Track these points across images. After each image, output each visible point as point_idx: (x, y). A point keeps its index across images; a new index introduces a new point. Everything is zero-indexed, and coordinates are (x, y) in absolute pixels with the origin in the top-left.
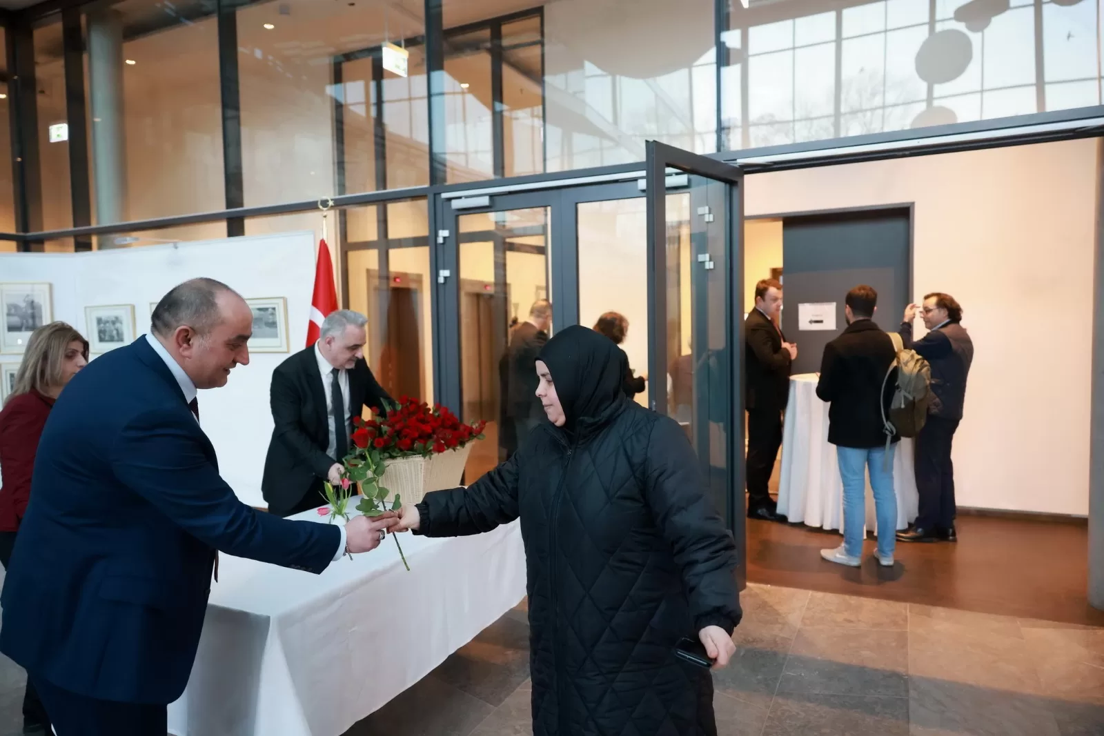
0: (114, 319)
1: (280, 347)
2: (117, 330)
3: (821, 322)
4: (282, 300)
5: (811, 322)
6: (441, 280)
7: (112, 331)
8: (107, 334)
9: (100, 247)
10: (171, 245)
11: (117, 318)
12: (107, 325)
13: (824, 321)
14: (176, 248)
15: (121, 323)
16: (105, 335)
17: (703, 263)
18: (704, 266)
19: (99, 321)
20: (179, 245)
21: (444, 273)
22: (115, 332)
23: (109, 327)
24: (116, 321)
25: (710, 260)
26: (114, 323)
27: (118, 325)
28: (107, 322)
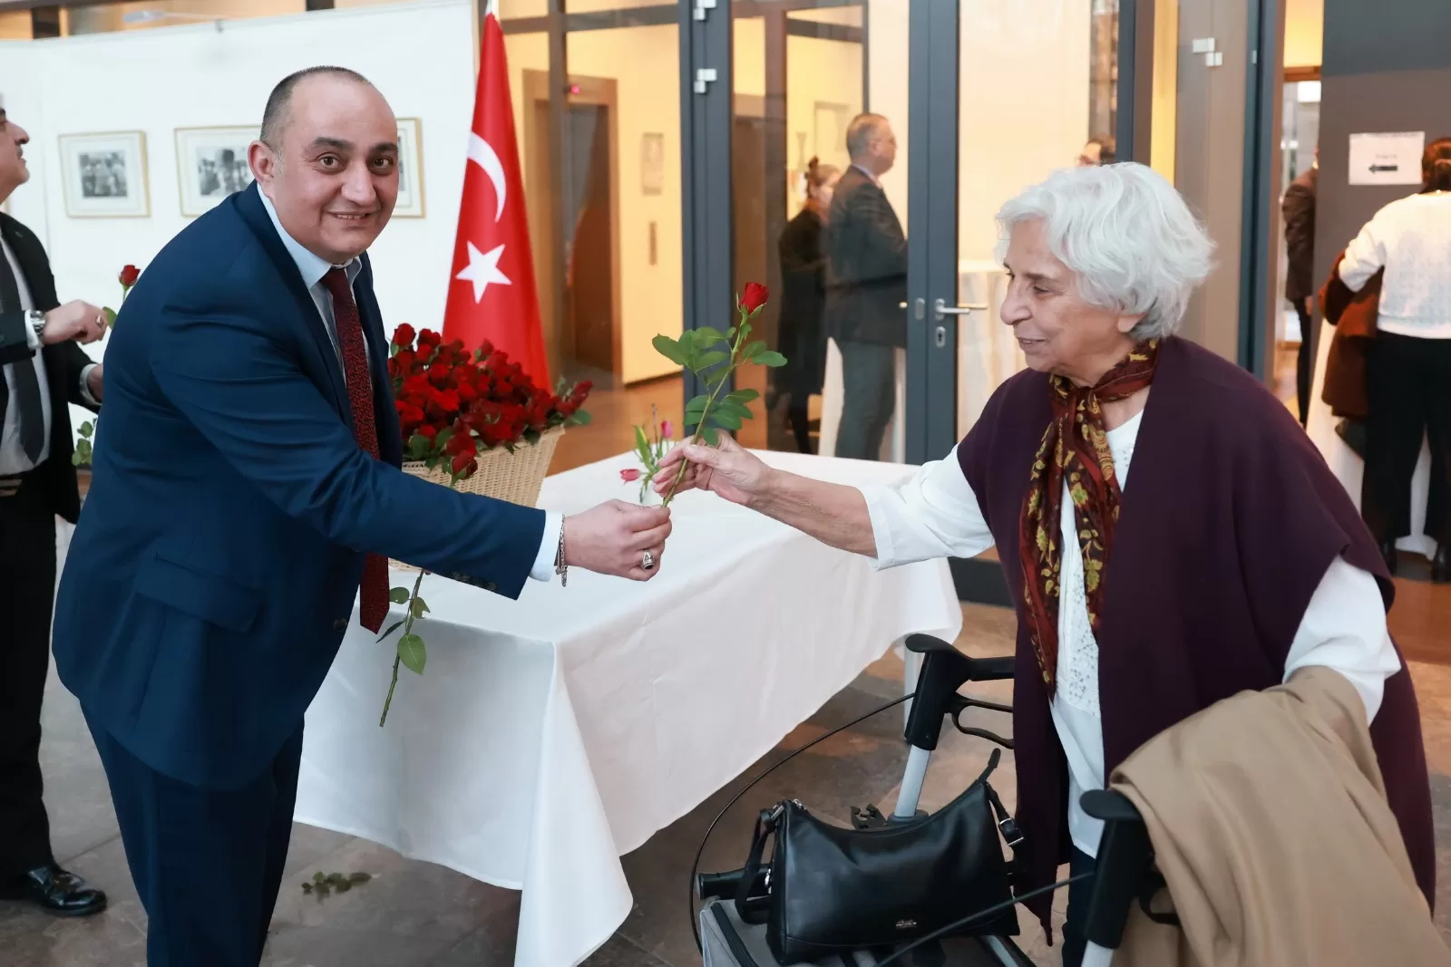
0: (109, 156)
1: (410, 206)
2: (116, 176)
3: (1394, 168)
4: (412, 124)
5: (1373, 169)
6: (700, 88)
7: (106, 178)
8: (99, 183)
9: (73, 31)
10: (212, 25)
11: (115, 156)
12: (98, 166)
13: (1399, 168)
14: (220, 30)
15: (123, 163)
16: (94, 185)
17: (1202, 55)
18: (1204, 61)
19: (85, 160)
20: (225, 25)
21: (706, 75)
22: (111, 181)
23: (101, 169)
24: (114, 160)
25: (1217, 50)
26: (109, 163)
27: (117, 167)
28: (98, 162)
